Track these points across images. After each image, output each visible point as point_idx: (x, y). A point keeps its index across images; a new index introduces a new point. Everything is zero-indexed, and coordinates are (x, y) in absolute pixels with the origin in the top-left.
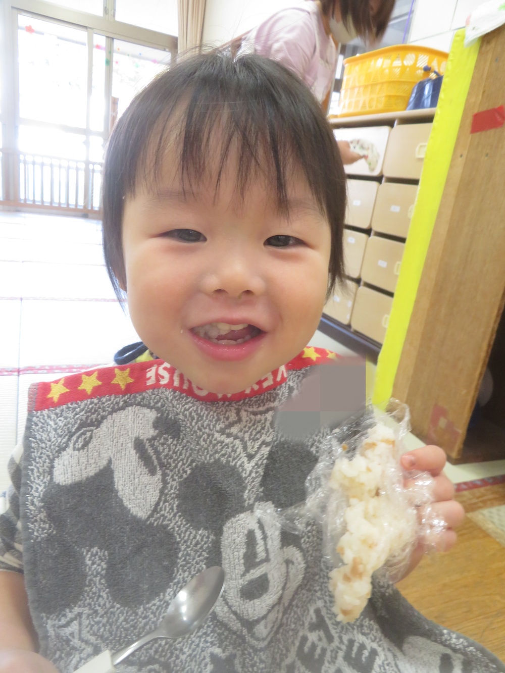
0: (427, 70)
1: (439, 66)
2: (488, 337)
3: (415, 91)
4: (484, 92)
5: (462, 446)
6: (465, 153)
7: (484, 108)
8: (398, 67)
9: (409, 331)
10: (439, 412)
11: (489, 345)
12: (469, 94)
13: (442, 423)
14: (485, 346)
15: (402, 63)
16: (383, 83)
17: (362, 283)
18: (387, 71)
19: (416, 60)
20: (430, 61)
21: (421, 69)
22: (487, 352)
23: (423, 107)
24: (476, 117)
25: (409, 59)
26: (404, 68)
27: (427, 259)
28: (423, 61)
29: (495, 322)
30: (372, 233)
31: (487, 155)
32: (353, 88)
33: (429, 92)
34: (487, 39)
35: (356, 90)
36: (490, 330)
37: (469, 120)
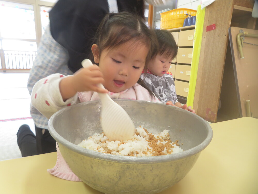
0: (187, 15)
1: (190, 13)
2: (220, 85)
3: (185, 21)
4: (208, 21)
5: (216, 118)
6: (206, 37)
7: (209, 25)
8: (178, 15)
9: (196, 88)
10: (209, 110)
11: (220, 88)
12: (204, 21)
13: (210, 113)
14: (219, 88)
15: (180, 13)
16: (174, 19)
17: (175, 79)
18: (175, 16)
19: (184, 12)
20: (188, 12)
21: (185, 15)
22: (220, 90)
23: (188, 25)
24: (207, 27)
25: (182, 12)
26: (180, 14)
27: (198, 67)
28: (186, 12)
29: (221, 81)
30: (177, 64)
31: (212, 37)
32: (164, 22)
33: (190, 21)
34: (207, 7)
35: (166, 22)
36: (220, 83)
37: (206, 28)
